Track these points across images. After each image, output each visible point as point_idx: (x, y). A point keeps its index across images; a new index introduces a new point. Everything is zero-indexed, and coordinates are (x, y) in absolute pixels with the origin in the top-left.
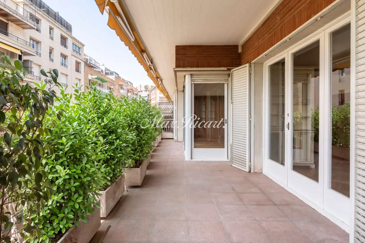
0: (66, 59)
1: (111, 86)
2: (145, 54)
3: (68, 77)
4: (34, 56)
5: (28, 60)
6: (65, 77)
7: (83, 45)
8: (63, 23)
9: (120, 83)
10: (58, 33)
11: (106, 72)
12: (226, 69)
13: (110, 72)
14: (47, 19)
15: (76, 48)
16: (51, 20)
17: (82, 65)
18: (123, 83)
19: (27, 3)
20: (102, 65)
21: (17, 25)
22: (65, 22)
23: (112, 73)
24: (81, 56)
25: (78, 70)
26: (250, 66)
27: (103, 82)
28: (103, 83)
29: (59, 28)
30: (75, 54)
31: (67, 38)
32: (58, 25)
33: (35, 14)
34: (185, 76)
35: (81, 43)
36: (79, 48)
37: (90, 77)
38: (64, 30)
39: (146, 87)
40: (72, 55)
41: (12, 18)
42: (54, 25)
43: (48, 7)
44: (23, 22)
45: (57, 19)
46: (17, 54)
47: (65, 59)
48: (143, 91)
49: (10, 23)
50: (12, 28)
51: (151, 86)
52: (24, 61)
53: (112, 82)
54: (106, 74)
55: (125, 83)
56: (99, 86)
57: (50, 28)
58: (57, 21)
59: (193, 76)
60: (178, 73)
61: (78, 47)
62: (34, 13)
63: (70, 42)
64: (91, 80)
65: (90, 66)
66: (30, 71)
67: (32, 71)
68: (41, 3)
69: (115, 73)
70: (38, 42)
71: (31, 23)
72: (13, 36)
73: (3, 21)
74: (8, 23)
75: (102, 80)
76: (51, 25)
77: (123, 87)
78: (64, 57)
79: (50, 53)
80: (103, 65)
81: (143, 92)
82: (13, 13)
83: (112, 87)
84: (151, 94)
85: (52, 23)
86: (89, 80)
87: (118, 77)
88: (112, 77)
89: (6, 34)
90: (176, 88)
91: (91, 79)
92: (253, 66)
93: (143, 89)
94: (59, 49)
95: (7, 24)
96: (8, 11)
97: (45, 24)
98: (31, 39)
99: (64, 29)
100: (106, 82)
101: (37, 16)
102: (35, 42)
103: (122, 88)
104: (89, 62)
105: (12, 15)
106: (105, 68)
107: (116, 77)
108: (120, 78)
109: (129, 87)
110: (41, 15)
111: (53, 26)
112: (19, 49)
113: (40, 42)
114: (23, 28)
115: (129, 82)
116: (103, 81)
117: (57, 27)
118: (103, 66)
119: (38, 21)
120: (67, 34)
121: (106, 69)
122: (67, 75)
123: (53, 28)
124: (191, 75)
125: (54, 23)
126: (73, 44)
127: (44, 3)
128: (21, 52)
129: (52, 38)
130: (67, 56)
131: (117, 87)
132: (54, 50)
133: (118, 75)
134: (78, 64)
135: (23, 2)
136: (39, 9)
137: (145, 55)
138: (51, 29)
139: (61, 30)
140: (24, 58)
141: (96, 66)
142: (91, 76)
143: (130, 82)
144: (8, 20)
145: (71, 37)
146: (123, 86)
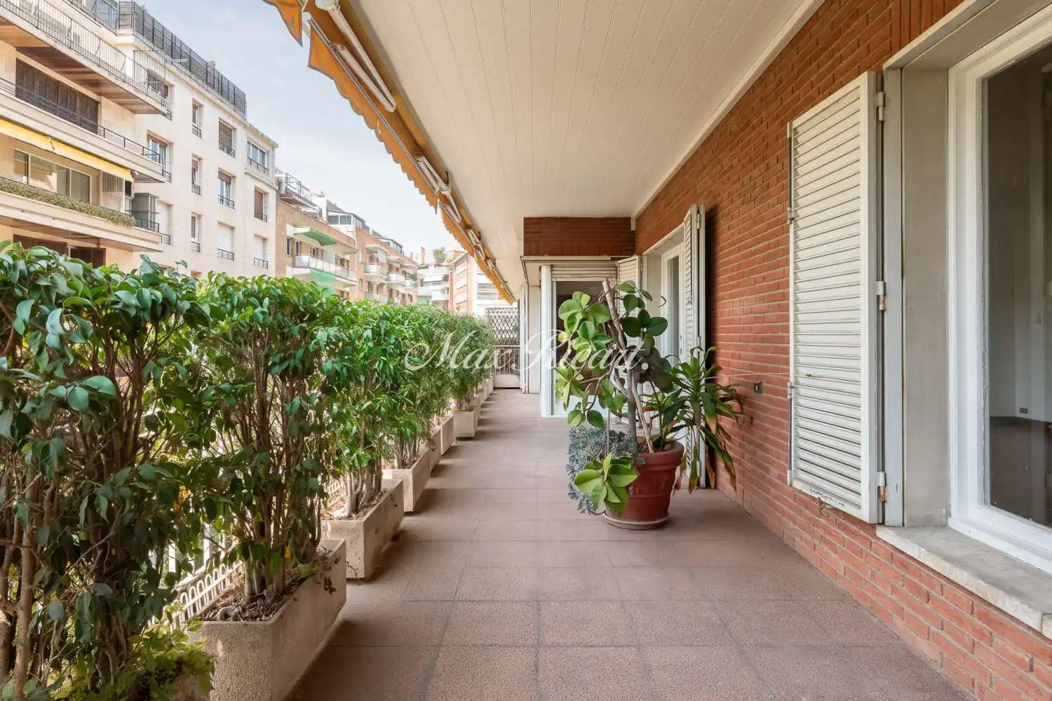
0: (231, 186)
1: (345, 253)
2: (472, 231)
3: (236, 231)
4: (160, 182)
5: (146, 195)
6: (227, 232)
7: (274, 146)
8: (225, 89)
9: (368, 246)
10: (211, 117)
11: (331, 214)
12: (609, 259)
13: (339, 214)
14: (187, 83)
15: (255, 155)
16: (196, 86)
17: (272, 200)
18: (377, 245)
19: (143, 47)
20: (320, 196)
21: (120, 104)
22: (231, 88)
23: (346, 219)
24: (268, 174)
25: (259, 214)
26: (641, 261)
27: (326, 245)
28: (325, 248)
29: (215, 104)
30: (253, 170)
31: (235, 129)
32: (213, 95)
33: (163, 76)
34: (540, 268)
35: (267, 141)
36: (264, 153)
37: (290, 231)
38: (226, 108)
39: (440, 256)
40: (246, 173)
41: (111, 90)
42: (204, 96)
43: (190, 50)
44: (138, 98)
45: (210, 80)
46: (121, 179)
47: (228, 184)
48: (429, 267)
49: (104, 101)
50: (109, 113)
51: (455, 251)
52: (137, 195)
53: (347, 244)
54: (332, 220)
55: (382, 244)
56: (314, 254)
57: (193, 104)
58: (210, 85)
59: (554, 269)
60: (527, 264)
61: (260, 150)
62: (159, 72)
63: (240, 139)
64: (291, 238)
65: (287, 199)
66: (151, 222)
67: (154, 223)
68: (174, 42)
69: (355, 216)
70: (164, 145)
71: (153, 99)
72: (112, 134)
73: (87, 97)
74: (98, 100)
75: (320, 236)
76: (197, 99)
77: (375, 255)
78: (227, 179)
79: (194, 171)
80: (320, 194)
81: (432, 268)
82: (117, 78)
83: (347, 257)
84: (454, 274)
85: (200, 93)
86: (288, 239)
87: (363, 228)
88: (347, 230)
89: (94, 128)
90: (525, 280)
91: (292, 236)
92: (645, 259)
93: (430, 259)
94: (215, 159)
95: (97, 103)
96: (105, 74)
97: (182, 96)
98: (150, 137)
99: (228, 107)
100: (333, 243)
101: (169, 79)
102: (158, 145)
103: (372, 259)
104: (286, 188)
105: (114, 84)
106: (329, 203)
107: (357, 229)
108: (368, 229)
109: (393, 257)
110: (174, 74)
111: (200, 101)
112: (126, 168)
113: (171, 144)
114: (134, 112)
115: (391, 242)
116: (324, 241)
117: (211, 101)
118: (322, 199)
119: (165, 89)
120: (234, 117)
121: (331, 207)
122: (232, 228)
123: (201, 106)
124: (552, 266)
125: (204, 91)
126: (249, 143)
127: (181, 43)
128: (133, 174)
129: (198, 132)
130: (234, 177)
131: (360, 256)
132: (204, 162)
133: (363, 221)
134: (260, 196)
135: (133, 45)
136: (169, 58)
137: (471, 233)
138: (196, 107)
139: (220, 107)
140: (138, 188)
141: (304, 199)
142: (292, 227)
143: (394, 242)
144: (99, 94)
145: (245, 127)
146: (377, 252)
